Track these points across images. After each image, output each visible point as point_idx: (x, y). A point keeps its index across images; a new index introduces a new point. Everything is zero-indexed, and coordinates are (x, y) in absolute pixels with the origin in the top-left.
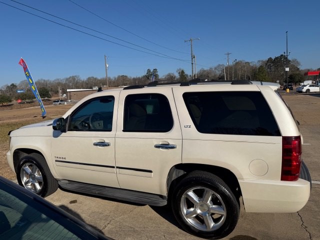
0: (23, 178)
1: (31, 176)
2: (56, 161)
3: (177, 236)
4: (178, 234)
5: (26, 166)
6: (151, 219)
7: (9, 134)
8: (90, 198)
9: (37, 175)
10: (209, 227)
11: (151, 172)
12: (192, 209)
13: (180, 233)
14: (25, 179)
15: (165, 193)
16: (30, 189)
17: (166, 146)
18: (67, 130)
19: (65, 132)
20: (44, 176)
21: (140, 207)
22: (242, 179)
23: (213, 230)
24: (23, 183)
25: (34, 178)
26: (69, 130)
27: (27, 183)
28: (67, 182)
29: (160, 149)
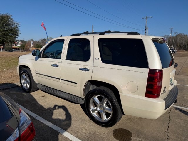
0: (22, 80)
1: (25, 80)
2: (36, 73)
3: (85, 121)
4: (87, 121)
5: (24, 75)
6: (77, 111)
7: (19, 58)
8: (53, 96)
9: (28, 80)
10: (103, 120)
11: (76, 83)
12: (95, 108)
13: (88, 120)
14: (23, 81)
15: (83, 97)
16: (25, 87)
17: (85, 70)
18: (41, 57)
19: (40, 58)
20: (30, 80)
21: (75, 104)
22: (122, 93)
23: (105, 121)
24: (22, 83)
25: (27, 81)
26: (42, 57)
27: (24, 83)
28: (41, 85)
29: (82, 71)
